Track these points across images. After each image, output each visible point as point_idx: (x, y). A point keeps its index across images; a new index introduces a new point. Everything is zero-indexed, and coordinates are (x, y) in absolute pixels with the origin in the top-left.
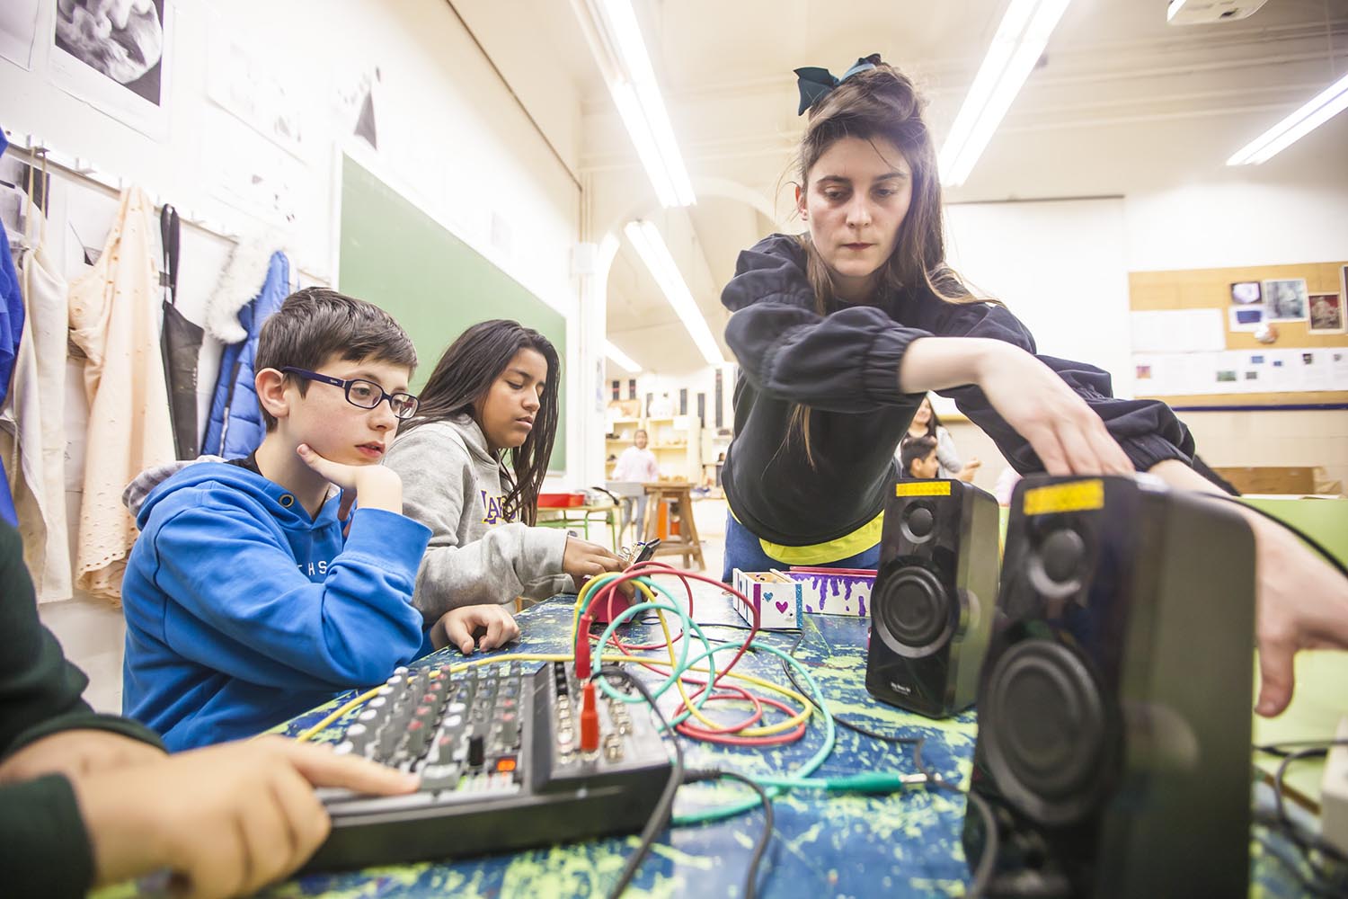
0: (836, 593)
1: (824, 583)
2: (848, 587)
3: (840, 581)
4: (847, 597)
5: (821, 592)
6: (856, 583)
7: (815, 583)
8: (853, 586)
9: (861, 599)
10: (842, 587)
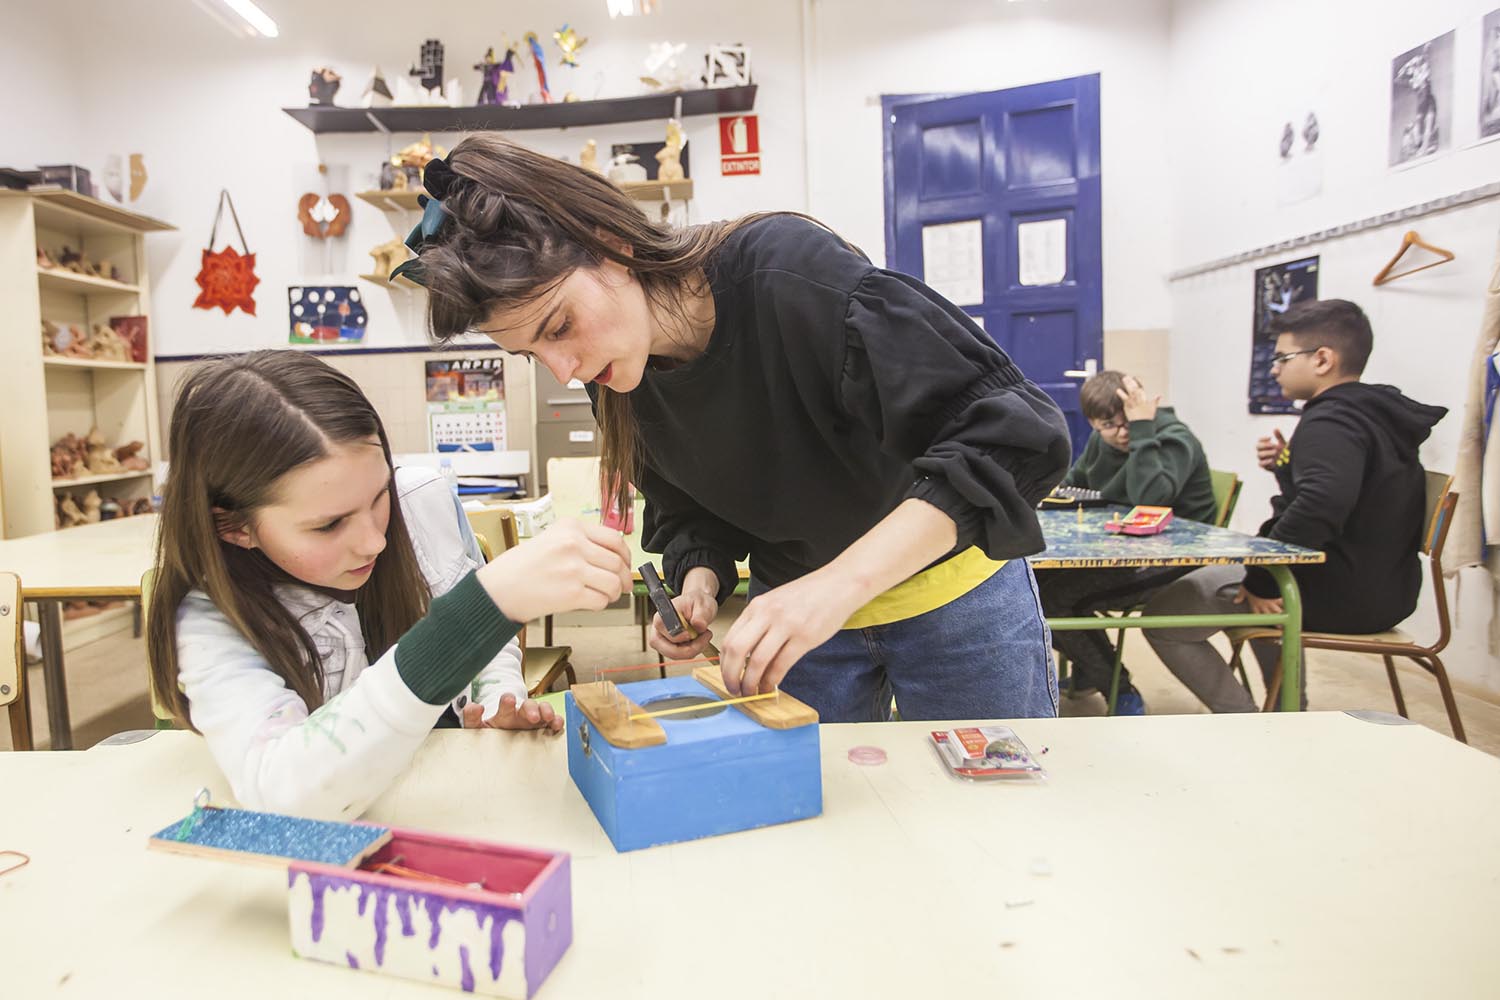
0: (408, 930)
1: (382, 903)
2: (434, 916)
3: (417, 901)
4: (434, 940)
5: (377, 923)
6: (452, 910)
7: (363, 901)
8: (445, 916)
9: (464, 953)
10: (420, 915)
